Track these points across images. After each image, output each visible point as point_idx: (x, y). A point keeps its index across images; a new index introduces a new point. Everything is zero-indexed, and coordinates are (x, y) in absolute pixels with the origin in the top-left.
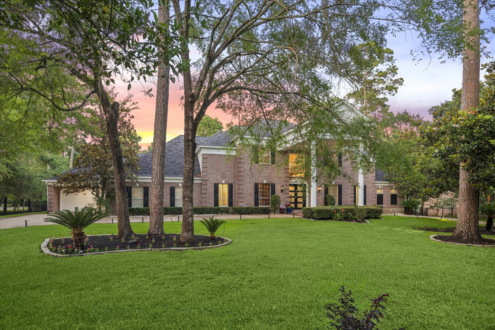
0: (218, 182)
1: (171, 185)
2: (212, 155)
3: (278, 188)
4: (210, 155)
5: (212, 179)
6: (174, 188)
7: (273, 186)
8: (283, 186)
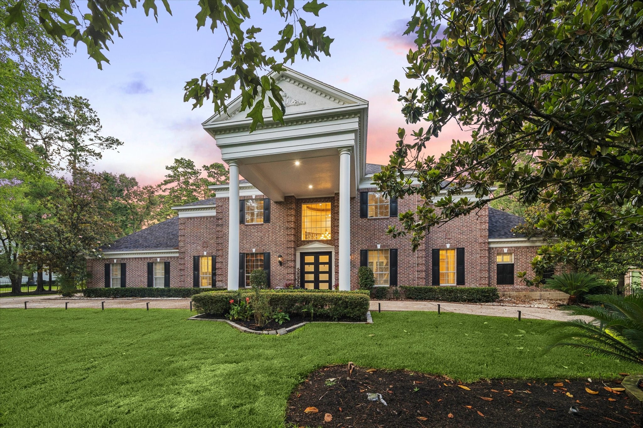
0: (198, 255)
1: (149, 261)
2: (191, 218)
3: (275, 260)
4: (188, 218)
5: (192, 250)
6: (152, 263)
7: (267, 256)
8: (280, 256)
